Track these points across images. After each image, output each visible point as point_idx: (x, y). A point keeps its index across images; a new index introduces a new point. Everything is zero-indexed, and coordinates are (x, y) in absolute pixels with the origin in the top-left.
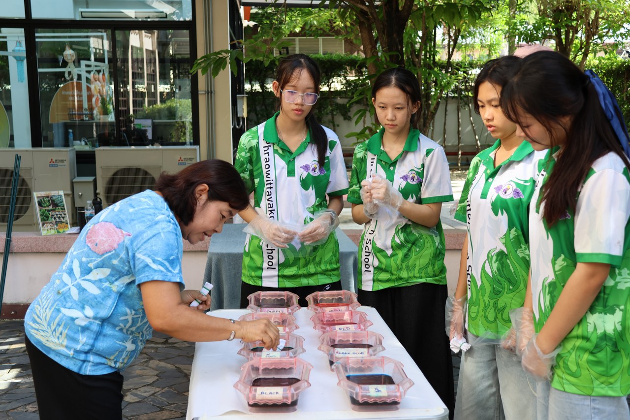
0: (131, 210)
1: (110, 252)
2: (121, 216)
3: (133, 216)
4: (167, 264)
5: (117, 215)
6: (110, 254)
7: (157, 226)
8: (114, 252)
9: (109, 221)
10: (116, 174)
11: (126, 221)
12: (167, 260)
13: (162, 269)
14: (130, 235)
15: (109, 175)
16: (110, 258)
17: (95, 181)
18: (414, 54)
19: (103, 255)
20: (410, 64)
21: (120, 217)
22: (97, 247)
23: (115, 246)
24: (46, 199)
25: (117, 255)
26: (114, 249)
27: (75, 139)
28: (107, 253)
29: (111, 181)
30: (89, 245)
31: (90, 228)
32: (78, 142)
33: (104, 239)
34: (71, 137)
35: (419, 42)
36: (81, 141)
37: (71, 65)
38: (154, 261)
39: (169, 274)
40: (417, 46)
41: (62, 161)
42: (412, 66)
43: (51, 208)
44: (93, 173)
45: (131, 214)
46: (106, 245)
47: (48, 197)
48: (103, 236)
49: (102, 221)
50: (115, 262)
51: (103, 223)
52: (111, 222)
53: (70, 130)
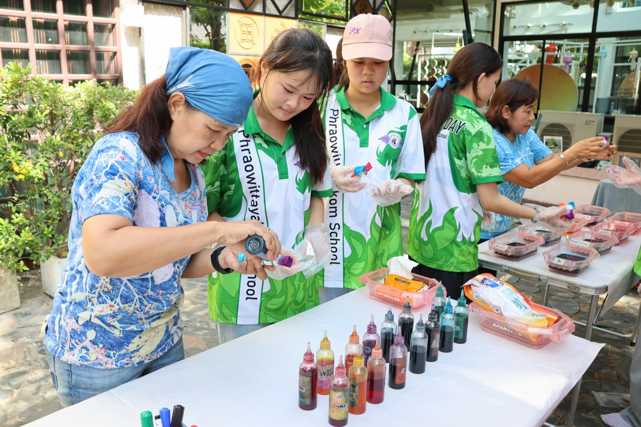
10: (627, 132)
15: (622, 133)
17: (612, 136)
24: (550, 141)
27: (614, 109)
29: (623, 137)
32: (616, 111)
34: (612, 107)
36: (618, 110)
37: (633, 61)
41: (593, 122)
43: (553, 146)
44: (612, 131)
47: (552, 140)
53: (613, 103)
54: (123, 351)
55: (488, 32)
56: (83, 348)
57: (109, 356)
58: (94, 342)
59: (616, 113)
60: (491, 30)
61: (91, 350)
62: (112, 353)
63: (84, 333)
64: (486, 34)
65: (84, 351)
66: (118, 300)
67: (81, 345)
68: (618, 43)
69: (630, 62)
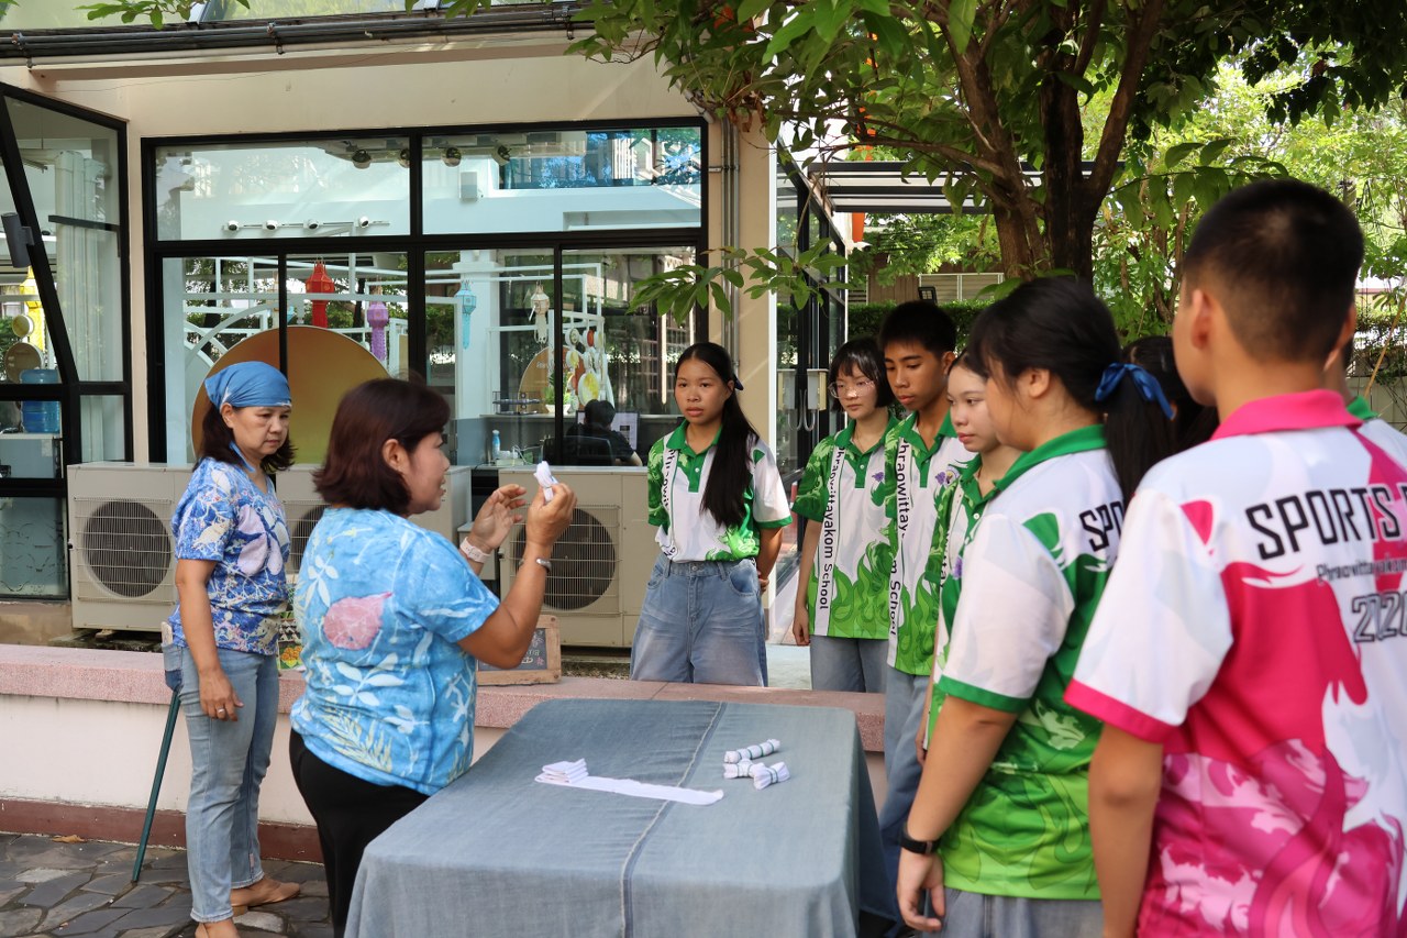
0: (357, 561)
1: (377, 634)
2: (352, 579)
3: (367, 566)
4: (469, 600)
5: (345, 582)
6: (378, 637)
7: (415, 558)
8: (381, 632)
9: (340, 596)
11: (366, 580)
12: (467, 594)
13: (471, 610)
14: (390, 595)
16: (384, 641)
18: (1160, 298)
19: (370, 645)
20: (1153, 317)
21: (353, 582)
22: (354, 642)
23: (378, 623)
25: (390, 632)
26: (380, 628)
28: (373, 639)
30: (340, 645)
31: (322, 623)
32: (508, 453)
33: (356, 625)
35: (1170, 278)
36: (512, 451)
38: (454, 608)
39: (480, 609)
40: (1168, 285)
42: (1156, 320)
45: (362, 566)
46: (365, 630)
48: (350, 623)
49: (331, 604)
50: (394, 640)
51: (334, 605)
52: (345, 597)
53: (496, 432)
54: (253, 634)
55: (108, 227)
56: (222, 628)
57: (242, 637)
58: (231, 622)
59: (507, 461)
60: (115, 220)
61: (230, 630)
62: (246, 633)
63: (222, 615)
64: (103, 232)
65: (223, 631)
66: (244, 592)
67: (220, 626)
68: (502, 275)
69: (533, 322)
